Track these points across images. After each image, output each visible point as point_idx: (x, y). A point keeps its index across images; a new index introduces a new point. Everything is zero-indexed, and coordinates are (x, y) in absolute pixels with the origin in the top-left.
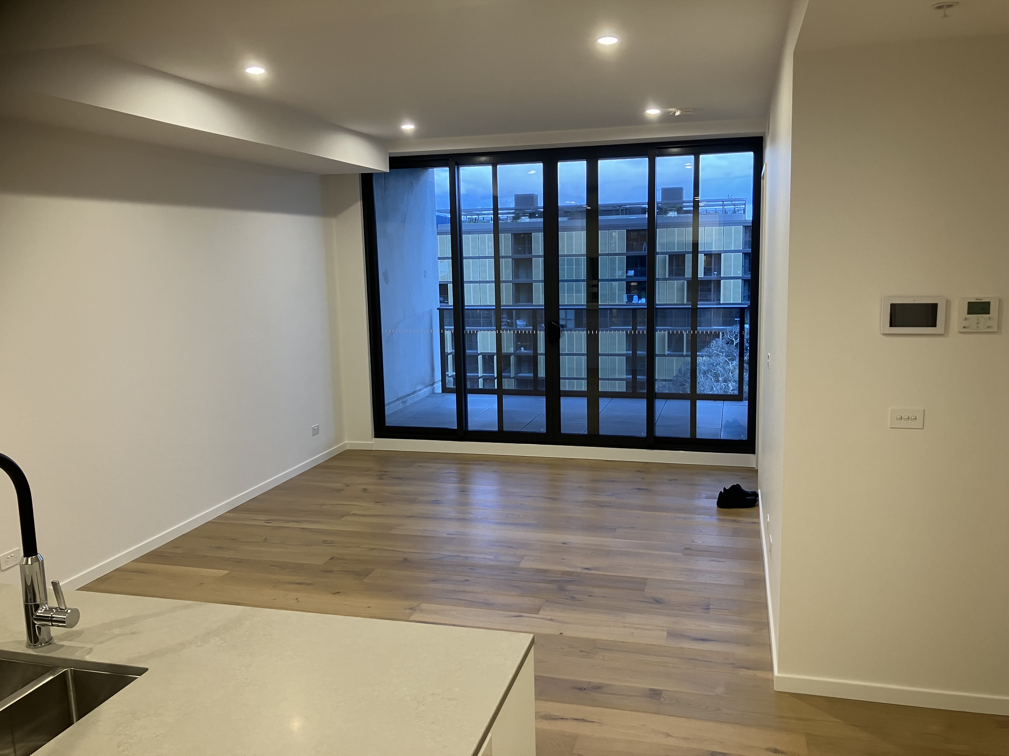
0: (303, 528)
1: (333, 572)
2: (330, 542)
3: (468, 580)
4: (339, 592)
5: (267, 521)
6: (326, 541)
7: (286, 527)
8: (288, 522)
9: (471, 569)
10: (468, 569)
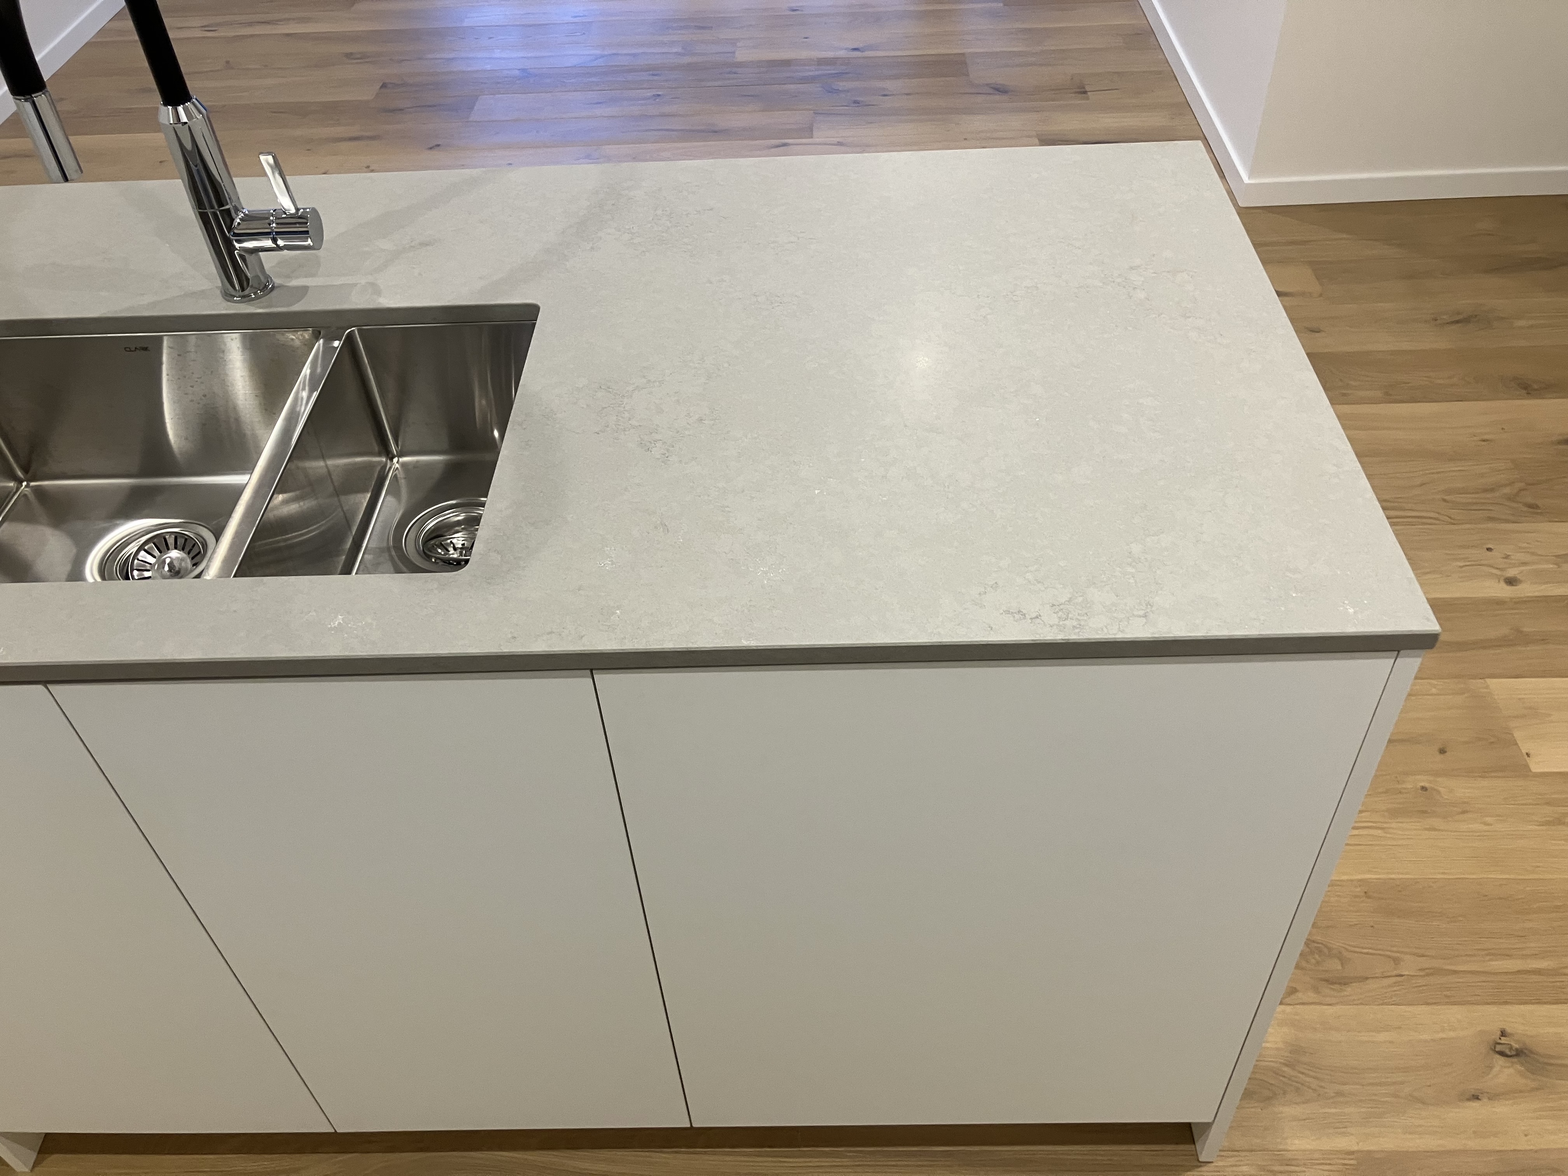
0: (288, 35)
1: (403, 111)
2: (359, 56)
3: (659, 95)
4: (438, 145)
5: (206, 29)
6: (351, 54)
7: (252, 36)
8: (251, 24)
9: (653, 75)
10: (650, 75)
